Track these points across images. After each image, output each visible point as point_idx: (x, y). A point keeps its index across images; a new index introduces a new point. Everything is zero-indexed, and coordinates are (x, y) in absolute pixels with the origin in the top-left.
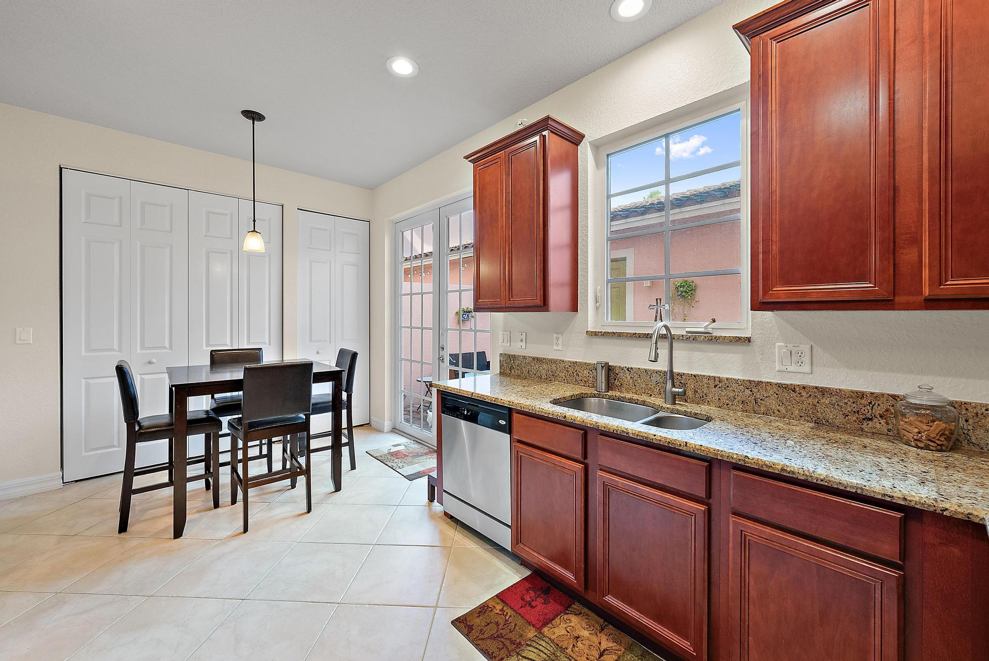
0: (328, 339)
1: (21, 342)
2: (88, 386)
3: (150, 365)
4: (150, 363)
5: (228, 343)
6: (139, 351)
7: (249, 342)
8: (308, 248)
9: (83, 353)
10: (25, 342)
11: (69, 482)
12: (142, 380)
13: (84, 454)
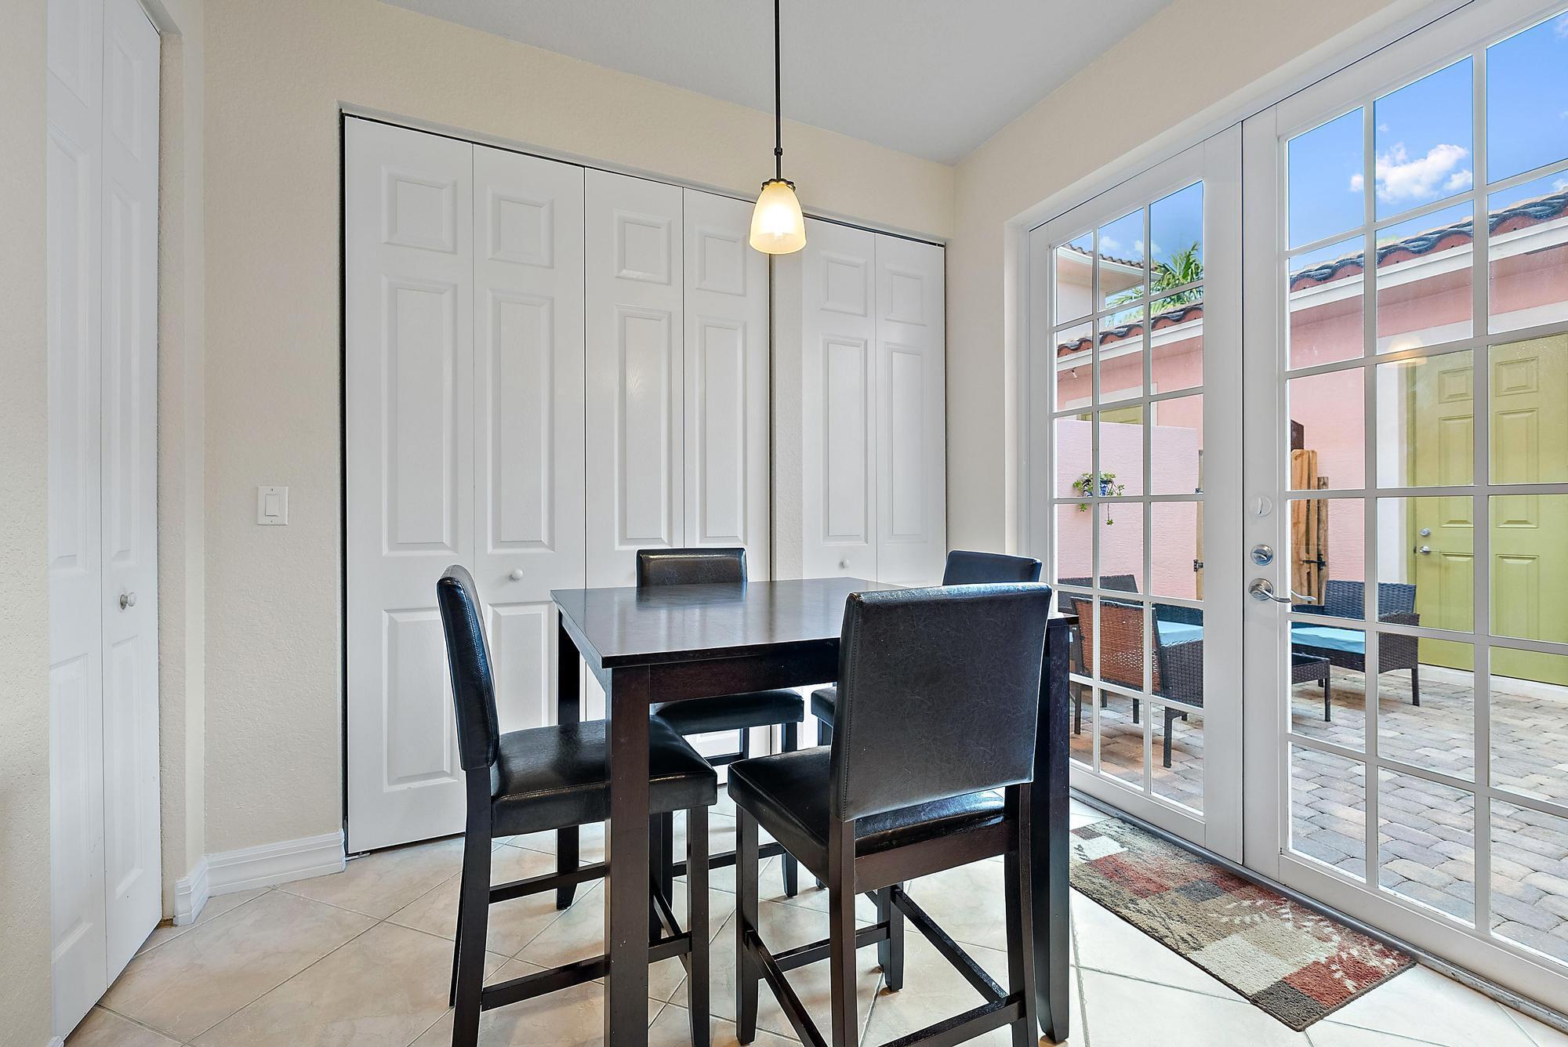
0: (863, 536)
1: (267, 520)
2: (393, 624)
3: (512, 584)
4: (512, 578)
5: (664, 536)
6: (490, 549)
7: (704, 536)
8: (822, 309)
9: (385, 551)
10: (276, 520)
11: (358, 854)
12: (497, 618)
13: (387, 788)
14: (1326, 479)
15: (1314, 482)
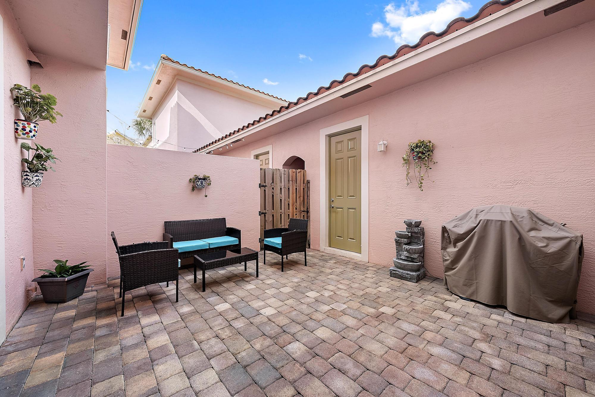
14: (309, 181)
15: (306, 182)
